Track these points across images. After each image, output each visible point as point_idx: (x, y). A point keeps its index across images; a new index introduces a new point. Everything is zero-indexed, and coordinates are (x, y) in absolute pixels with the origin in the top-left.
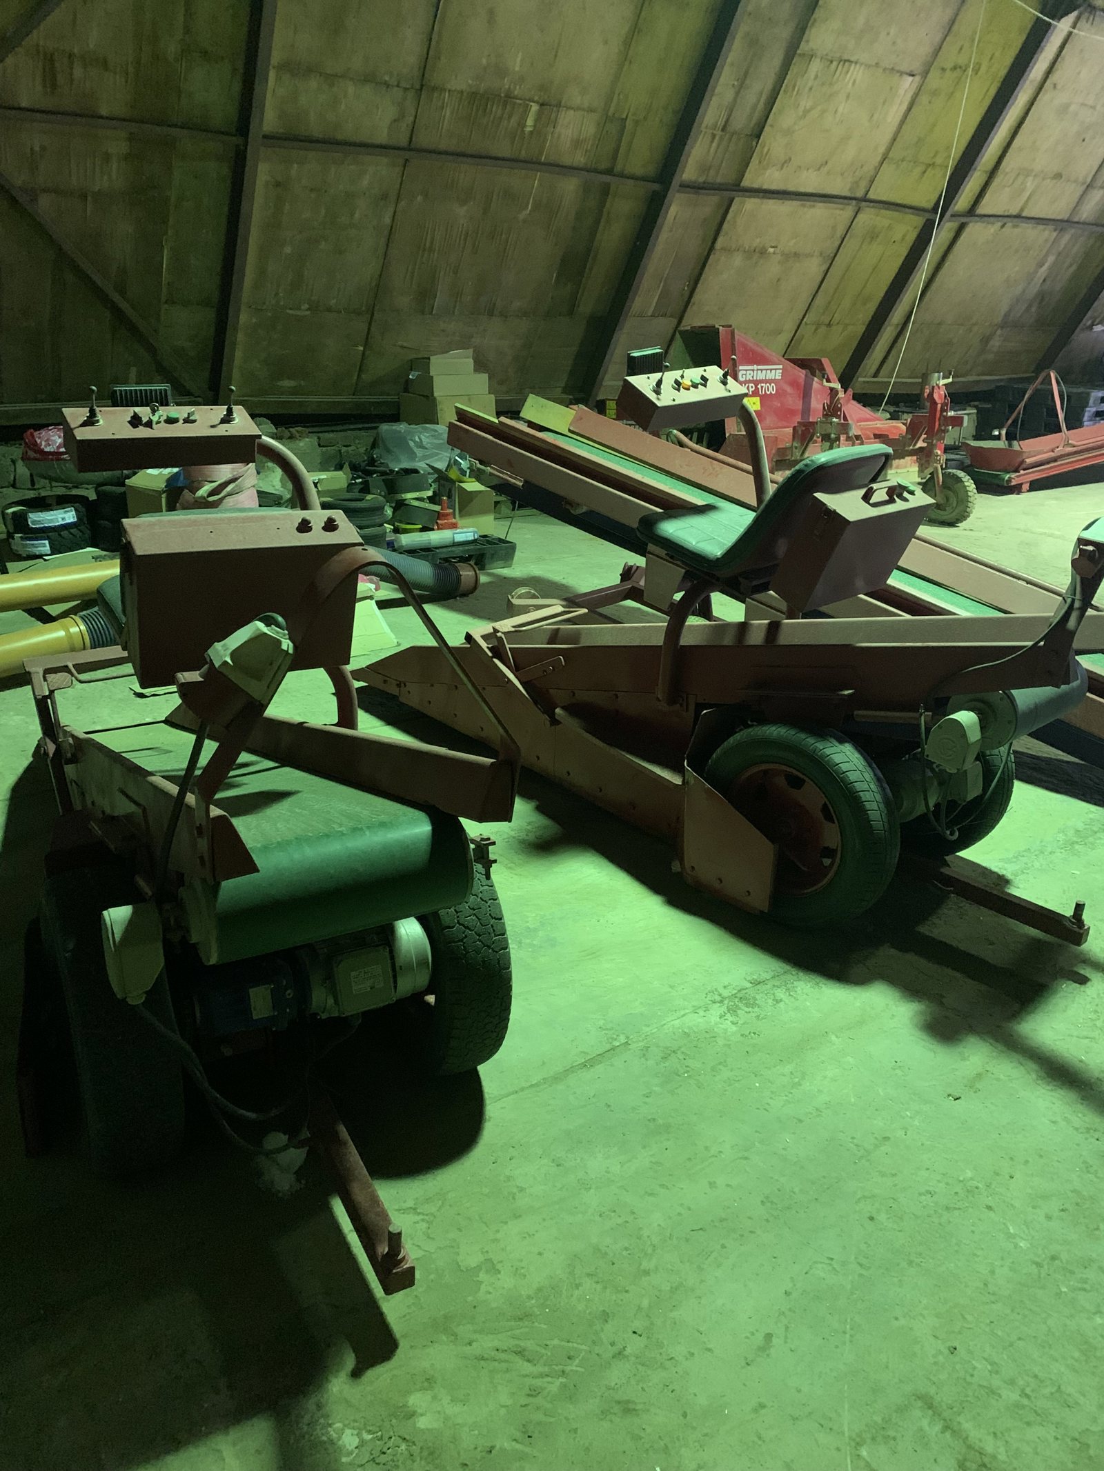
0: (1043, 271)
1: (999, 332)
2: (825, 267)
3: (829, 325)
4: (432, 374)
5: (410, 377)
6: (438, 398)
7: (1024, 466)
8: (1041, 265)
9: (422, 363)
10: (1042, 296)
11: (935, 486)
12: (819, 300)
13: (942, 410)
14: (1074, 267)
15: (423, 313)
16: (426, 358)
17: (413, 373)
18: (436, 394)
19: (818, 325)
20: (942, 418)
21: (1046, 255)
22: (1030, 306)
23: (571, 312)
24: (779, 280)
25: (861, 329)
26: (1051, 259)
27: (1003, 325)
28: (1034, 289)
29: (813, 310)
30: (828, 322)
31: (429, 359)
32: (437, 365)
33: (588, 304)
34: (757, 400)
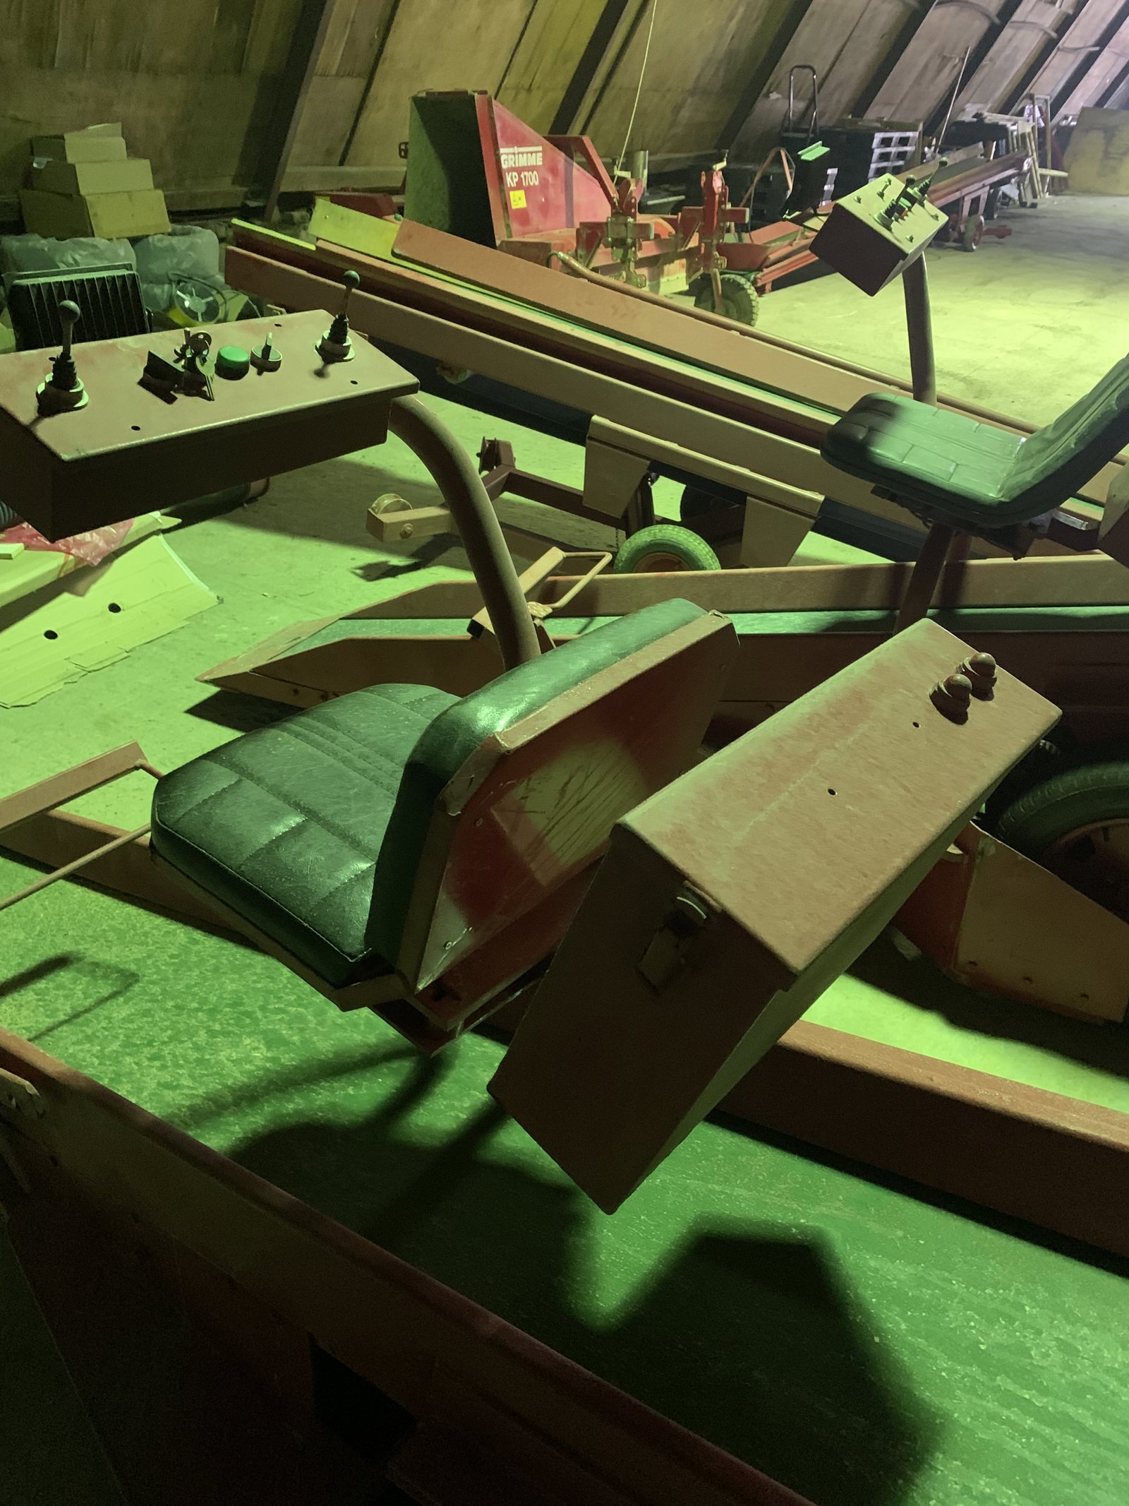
0: (733, 25)
1: (689, 101)
2: (527, 12)
3: (529, 90)
4: (70, 160)
5: (35, 165)
6: (87, 198)
7: (768, 263)
8: (731, 18)
9: (56, 145)
10: (730, 54)
11: (713, 294)
12: (520, 58)
13: (721, 203)
14: (759, 23)
15: (40, 65)
16: (56, 137)
17: (37, 159)
18: (82, 192)
19: (517, 89)
20: (720, 211)
21: (736, 8)
22: (718, 69)
23: (239, 70)
24: (479, 28)
25: (560, 95)
26: (741, 10)
27: (692, 92)
28: (724, 47)
29: (514, 69)
30: (527, 86)
31: (62, 138)
32: (77, 147)
33: (259, 60)
34: (521, 193)
